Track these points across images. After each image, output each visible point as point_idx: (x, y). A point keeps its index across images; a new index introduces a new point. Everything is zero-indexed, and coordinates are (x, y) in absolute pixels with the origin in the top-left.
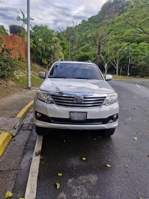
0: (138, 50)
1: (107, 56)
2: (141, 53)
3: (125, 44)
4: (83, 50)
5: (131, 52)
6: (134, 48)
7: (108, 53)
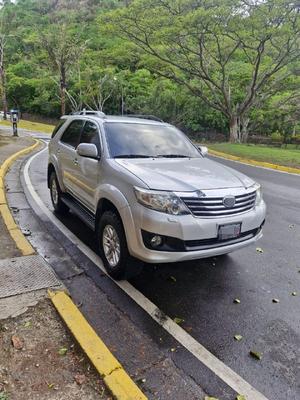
0: (135, 84)
1: (77, 92)
2: (141, 90)
3: (111, 69)
4: (19, 73)
5: (124, 86)
6: (127, 78)
7: (78, 84)
